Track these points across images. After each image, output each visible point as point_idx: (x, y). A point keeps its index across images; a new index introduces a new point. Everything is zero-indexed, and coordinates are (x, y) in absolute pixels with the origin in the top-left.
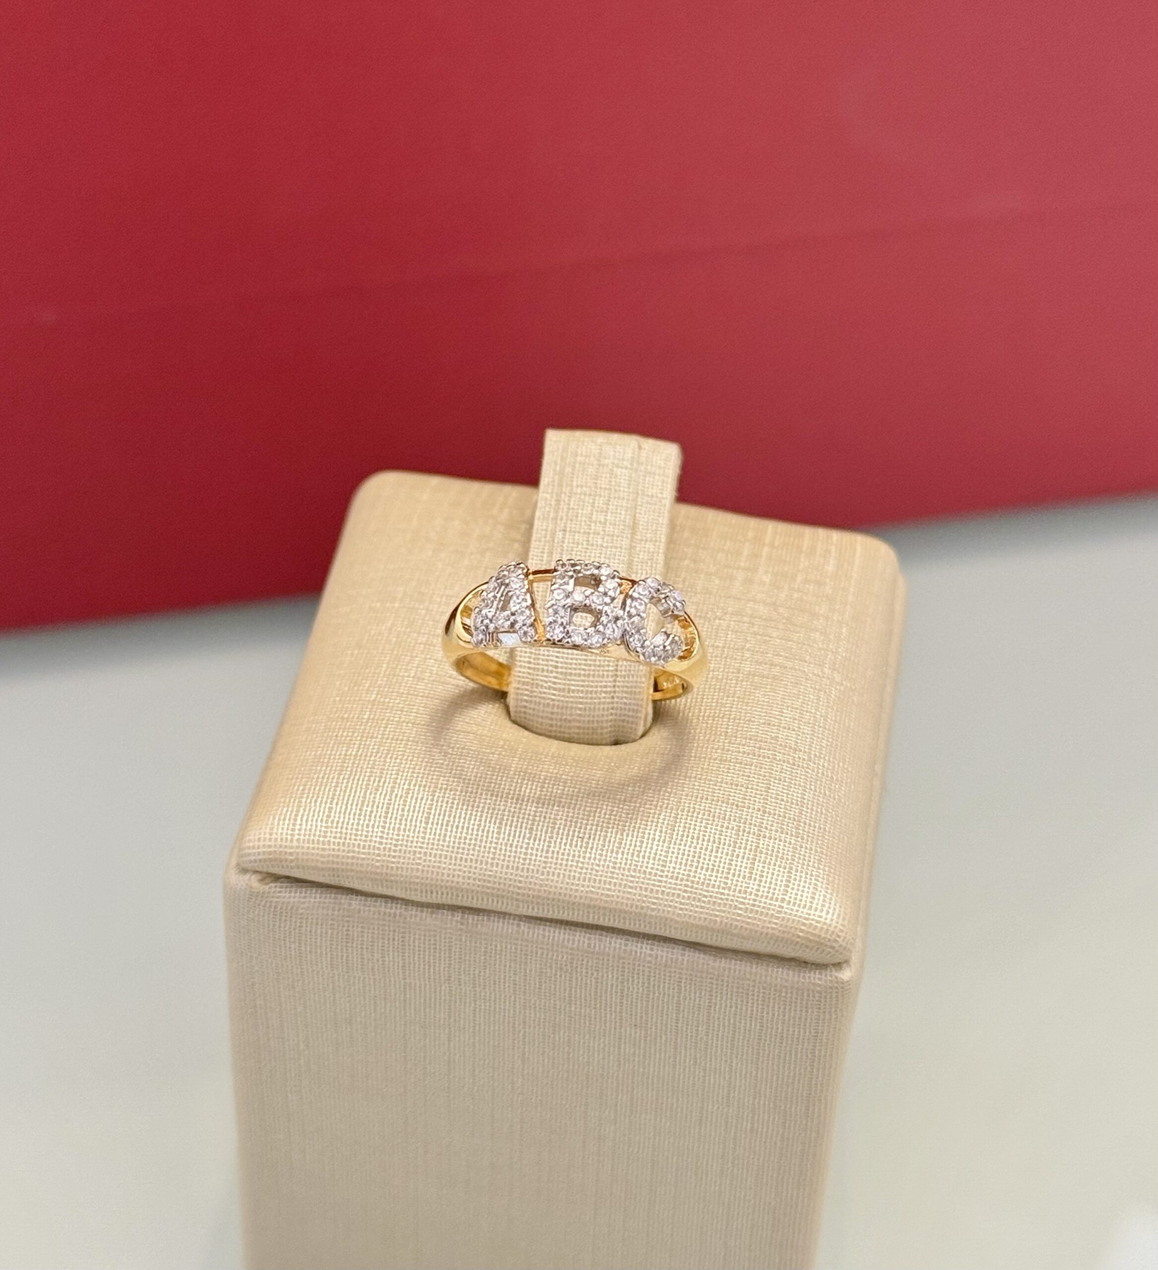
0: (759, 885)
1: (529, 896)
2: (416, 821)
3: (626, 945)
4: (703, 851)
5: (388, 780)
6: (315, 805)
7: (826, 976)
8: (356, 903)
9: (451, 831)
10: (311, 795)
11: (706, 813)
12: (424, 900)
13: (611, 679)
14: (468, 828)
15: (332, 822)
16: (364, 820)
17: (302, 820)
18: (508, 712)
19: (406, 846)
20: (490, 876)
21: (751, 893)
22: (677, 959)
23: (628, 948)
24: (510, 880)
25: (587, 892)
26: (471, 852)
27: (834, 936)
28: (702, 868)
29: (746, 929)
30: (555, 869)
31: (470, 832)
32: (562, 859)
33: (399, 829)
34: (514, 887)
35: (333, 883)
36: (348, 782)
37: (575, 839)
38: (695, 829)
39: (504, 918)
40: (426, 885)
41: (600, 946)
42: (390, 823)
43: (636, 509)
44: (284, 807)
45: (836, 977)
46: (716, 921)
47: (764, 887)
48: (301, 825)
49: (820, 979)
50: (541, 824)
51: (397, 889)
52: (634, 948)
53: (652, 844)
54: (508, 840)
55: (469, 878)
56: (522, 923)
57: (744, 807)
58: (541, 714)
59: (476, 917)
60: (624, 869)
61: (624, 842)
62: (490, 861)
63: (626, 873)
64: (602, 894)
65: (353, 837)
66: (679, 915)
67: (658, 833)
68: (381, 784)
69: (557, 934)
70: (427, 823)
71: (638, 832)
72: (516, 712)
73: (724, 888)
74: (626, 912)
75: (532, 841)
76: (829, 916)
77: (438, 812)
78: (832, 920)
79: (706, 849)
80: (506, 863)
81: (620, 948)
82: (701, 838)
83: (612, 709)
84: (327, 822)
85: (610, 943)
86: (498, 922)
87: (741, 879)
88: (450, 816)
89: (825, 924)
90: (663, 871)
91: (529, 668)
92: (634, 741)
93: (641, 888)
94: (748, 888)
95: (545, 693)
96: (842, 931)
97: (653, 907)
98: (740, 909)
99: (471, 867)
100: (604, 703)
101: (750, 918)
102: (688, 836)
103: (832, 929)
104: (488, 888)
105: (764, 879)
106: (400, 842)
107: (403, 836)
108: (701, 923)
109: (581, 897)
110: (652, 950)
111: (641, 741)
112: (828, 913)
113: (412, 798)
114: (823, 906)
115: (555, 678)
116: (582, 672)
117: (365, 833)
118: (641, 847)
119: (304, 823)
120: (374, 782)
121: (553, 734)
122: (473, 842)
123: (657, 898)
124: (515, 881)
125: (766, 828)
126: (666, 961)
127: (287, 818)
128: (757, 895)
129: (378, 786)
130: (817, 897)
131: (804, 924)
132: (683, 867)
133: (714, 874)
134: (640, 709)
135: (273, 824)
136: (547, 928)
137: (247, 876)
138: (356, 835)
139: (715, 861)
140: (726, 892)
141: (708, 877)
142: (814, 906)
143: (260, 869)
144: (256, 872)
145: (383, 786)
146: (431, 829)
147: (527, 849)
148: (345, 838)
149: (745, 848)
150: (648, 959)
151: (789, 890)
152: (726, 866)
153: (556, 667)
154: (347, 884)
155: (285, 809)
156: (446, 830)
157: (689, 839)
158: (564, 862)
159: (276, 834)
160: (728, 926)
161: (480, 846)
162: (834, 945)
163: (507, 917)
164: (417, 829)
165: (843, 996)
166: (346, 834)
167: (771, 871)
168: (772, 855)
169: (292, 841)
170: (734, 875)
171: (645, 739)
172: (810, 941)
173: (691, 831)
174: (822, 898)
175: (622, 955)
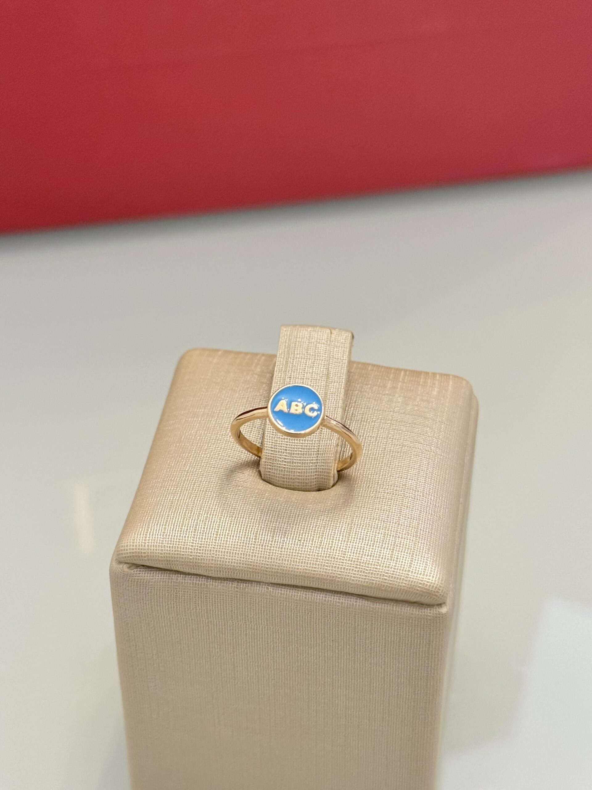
0: (396, 564)
1: (272, 572)
2: (211, 534)
3: (326, 598)
4: (366, 546)
5: (196, 512)
6: (157, 527)
7: (433, 611)
8: (180, 578)
9: (230, 539)
10: (154, 522)
11: (367, 526)
12: (216, 576)
13: (315, 456)
14: (239, 537)
15: (166, 535)
16: (183, 534)
17: (150, 534)
18: (261, 475)
19: (206, 547)
20: (251, 562)
21: (391, 568)
22: (353, 604)
23: (327, 599)
24: (262, 564)
25: (303, 569)
26: (241, 549)
27: (436, 590)
28: (365, 555)
29: (389, 587)
30: (286, 557)
31: (240, 539)
32: (290, 552)
33: (202, 538)
34: (264, 568)
35: (167, 568)
36: (174, 514)
37: (297, 541)
38: (361, 534)
39: (260, 585)
40: (217, 568)
41: (311, 598)
42: (197, 535)
43: (329, 365)
44: (140, 528)
45: (439, 612)
46: (373, 583)
47: (399, 564)
48: (149, 537)
49: (430, 613)
50: (278, 533)
51: (202, 570)
52: (330, 599)
53: (338, 543)
54: (261, 542)
55: (240, 563)
56: (269, 587)
57: (388, 522)
58: (278, 475)
59: (245, 584)
60: (323, 557)
61: (323, 542)
62: (251, 554)
63: (324, 558)
64: (311, 570)
65: (177, 543)
66: (353, 580)
67: (341, 537)
68: (192, 514)
69: (288, 593)
70: (217, 535)
71: (330, 536)
72: (265, 475)
73: (377, 565)
74: (324, 579)
75: (273, 543)
76: (434, 579)
77: (223, 528)
78: (435, 581)
79: (367, 545)
80: (260, 555)
81: (322, 599)
82: (365, 539)
83: (316, 472)
84: (163, 535)
85: (317, 596)
86: (257, 587)
87: (386, 560)
88: (229, 530)
89: (432, 583)
90: (344, 557)
91: (272, 451)
92: (329, 489)
93: (332, 566)
94: (390, 565)
95: (280, 464)
96: (440, 587)
97: (339, 576)
98: (386, 576)
99: (241, 557)
100: (312, 469)
101: (391, 581)
102: (357, 538)
103: (435, 586)
104: (250, 568)
105: (398, 560)
106: (203, 545)
107: (204, 542)
108: (365, 584)
109: (300, 572)
110: (339, 599)
111: (332, 489)
112: (433, 577)
113: (209, 521)
114: (431, 573)
115: (286, 456)
116: (300, 453)
117: (184, 541)
118: (332, 544)
119: (151, 536)
120: (188, 513)
121: (285, 486)
122: (242, 544)
123: (341, 572)
124: (265, 564)
125: (400, 533)
126: (347, 605)
127: (142, 534)
128: (395, 569)
129: (191, 516)
130: (427, 569)
131: (421, 584)
132: (355, 555)
133: (372, 558)
134: (330, 471)
135: (134, 537)
136: (283, 590)
137: (121, 566)
138: (179, 542)
139: (372, 551)
140: (378, 567)
141: (368, 560)
142: (426, 573)
143: (128, 561)
144: (126, 563)
145: (193, 516)
146: (219, 538)
147: (271, 547)
148: (173, 544)
149: (388, 544)
150: (338, 604)
151: (412, 565)
152: (378, 553)
153: (286, 450)
154: (175, 569)
155: (141, 529)
156: (227, 538)
157: (358, 540)
158: (291, 554)
159: (136, 543)
160: (380, 585)
161: (245, 546)
162: (437, 594)
163: (261, 584)
164: (212, 538)
165: (442, 622)
166: (174, 541)
167: (402, 556)
168: (403, 547)
169: (145, 546)
170: (382, 558)
171: (334, 488)
172: (424, 592)
173: (359, 535)
174: (430, 569)
175: (324, 603)
